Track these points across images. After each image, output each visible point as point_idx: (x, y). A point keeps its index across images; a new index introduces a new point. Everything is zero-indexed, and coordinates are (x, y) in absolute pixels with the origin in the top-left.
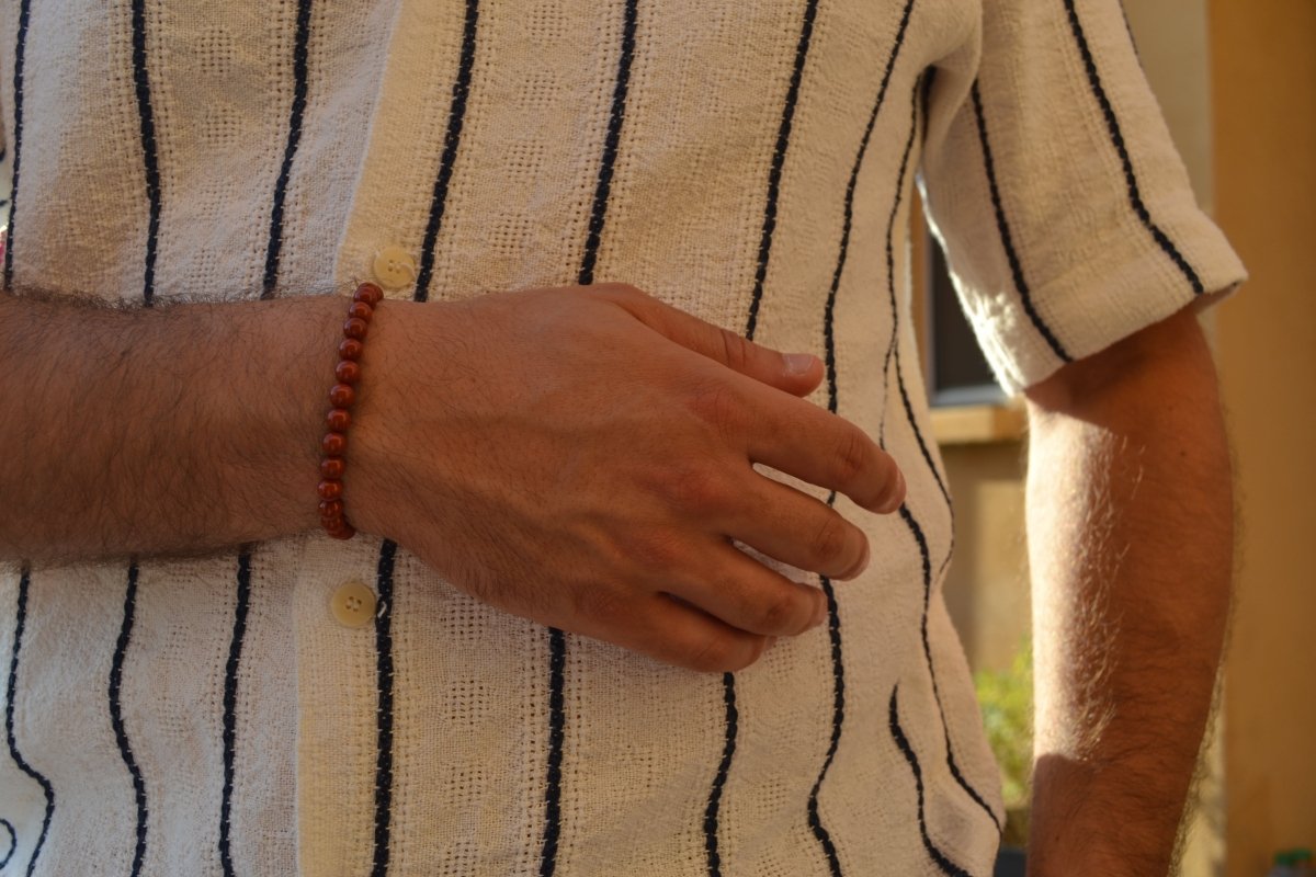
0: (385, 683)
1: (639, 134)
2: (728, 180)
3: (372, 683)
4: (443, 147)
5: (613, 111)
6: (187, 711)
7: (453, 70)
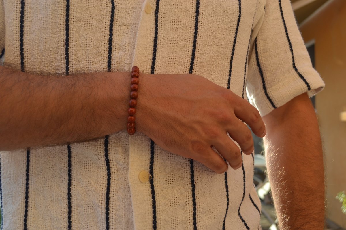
0: (153, 197)
1: (200, 52)
2: (222, 63)
3: (150, 197)
4: (152, 56)
5: (193, 47)
6: (93, 205)
7: (153, 35)
